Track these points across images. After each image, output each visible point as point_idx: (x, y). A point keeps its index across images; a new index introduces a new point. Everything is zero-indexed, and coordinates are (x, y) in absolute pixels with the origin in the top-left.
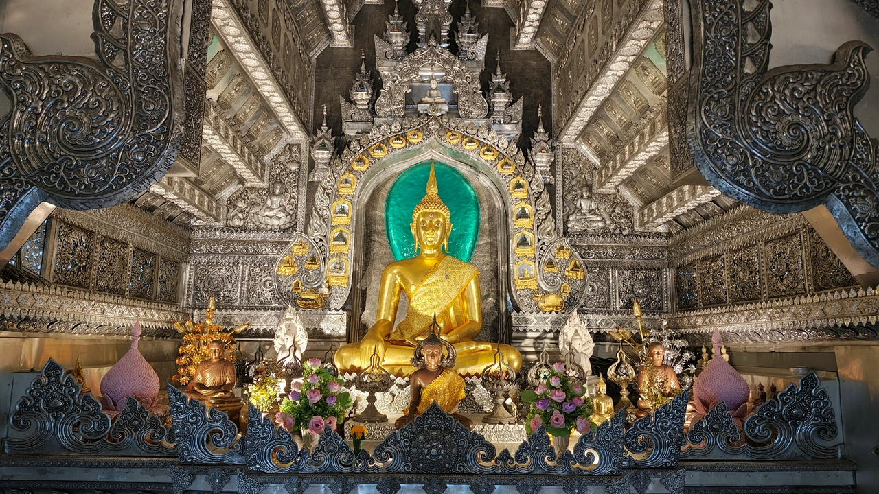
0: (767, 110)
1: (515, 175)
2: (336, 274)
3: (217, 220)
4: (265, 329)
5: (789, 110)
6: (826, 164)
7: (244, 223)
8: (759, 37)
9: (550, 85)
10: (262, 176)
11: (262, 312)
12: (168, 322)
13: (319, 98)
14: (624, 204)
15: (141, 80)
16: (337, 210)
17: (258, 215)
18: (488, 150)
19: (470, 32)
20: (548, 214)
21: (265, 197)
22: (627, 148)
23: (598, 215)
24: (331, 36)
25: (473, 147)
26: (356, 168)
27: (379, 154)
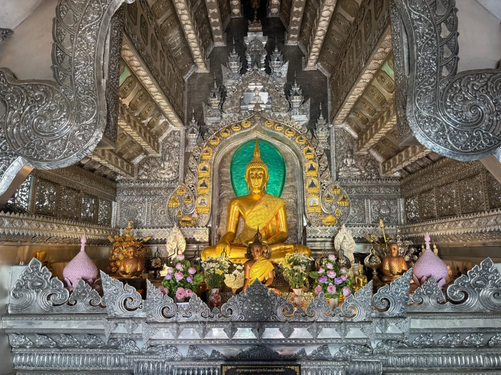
0: (456, 98)
1: (306, 145)
2: (202, 206)
3: (133, 176)
4: (161, 239)
5: (470, 97)
6: (494, 130)
7: (148, 177)
8: (451, 53)
9: (327, 90)
10: (158, 150)
11: (160, 229)
12: (104, 236)
13: (189, 103)
14: (374, 160)
15: (80, 92)
16: (202, 168)
17: (156, 173)
18: (290, 131)
19: (278, 60)
20: (327, 167)
21: (160, 162)
22: (373, 126)
23: (357, 168)
24: (196, 66)
25: (281, 129)
26: (212, 144)
27: (225, 135)
